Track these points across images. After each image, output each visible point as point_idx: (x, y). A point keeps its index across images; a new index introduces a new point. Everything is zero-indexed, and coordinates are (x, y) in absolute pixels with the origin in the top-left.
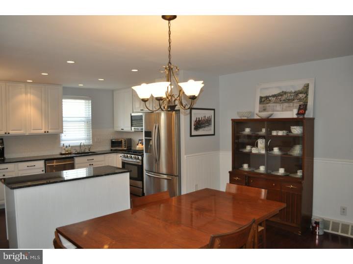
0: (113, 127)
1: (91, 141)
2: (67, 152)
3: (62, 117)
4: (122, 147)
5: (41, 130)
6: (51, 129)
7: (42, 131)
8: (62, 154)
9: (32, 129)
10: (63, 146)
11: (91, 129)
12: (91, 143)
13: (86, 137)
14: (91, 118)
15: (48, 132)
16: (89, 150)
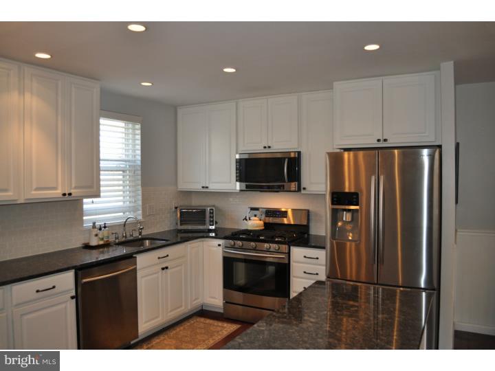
0: (176, 183)
1: (140, 212)
2: (101, 243)
3: (99, 160)
4: (204, 224)
5: (55, 188)
6: (75, 188)
7: (57, 193)
8: (87, 247)
9: (34, 187)
10: (94, 226)
11: (140, 187)
12: (140, 218)
13: (132, 205)
14: (139, 163)
15: (70, 194)
16: (140, 234)
